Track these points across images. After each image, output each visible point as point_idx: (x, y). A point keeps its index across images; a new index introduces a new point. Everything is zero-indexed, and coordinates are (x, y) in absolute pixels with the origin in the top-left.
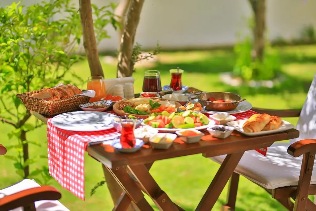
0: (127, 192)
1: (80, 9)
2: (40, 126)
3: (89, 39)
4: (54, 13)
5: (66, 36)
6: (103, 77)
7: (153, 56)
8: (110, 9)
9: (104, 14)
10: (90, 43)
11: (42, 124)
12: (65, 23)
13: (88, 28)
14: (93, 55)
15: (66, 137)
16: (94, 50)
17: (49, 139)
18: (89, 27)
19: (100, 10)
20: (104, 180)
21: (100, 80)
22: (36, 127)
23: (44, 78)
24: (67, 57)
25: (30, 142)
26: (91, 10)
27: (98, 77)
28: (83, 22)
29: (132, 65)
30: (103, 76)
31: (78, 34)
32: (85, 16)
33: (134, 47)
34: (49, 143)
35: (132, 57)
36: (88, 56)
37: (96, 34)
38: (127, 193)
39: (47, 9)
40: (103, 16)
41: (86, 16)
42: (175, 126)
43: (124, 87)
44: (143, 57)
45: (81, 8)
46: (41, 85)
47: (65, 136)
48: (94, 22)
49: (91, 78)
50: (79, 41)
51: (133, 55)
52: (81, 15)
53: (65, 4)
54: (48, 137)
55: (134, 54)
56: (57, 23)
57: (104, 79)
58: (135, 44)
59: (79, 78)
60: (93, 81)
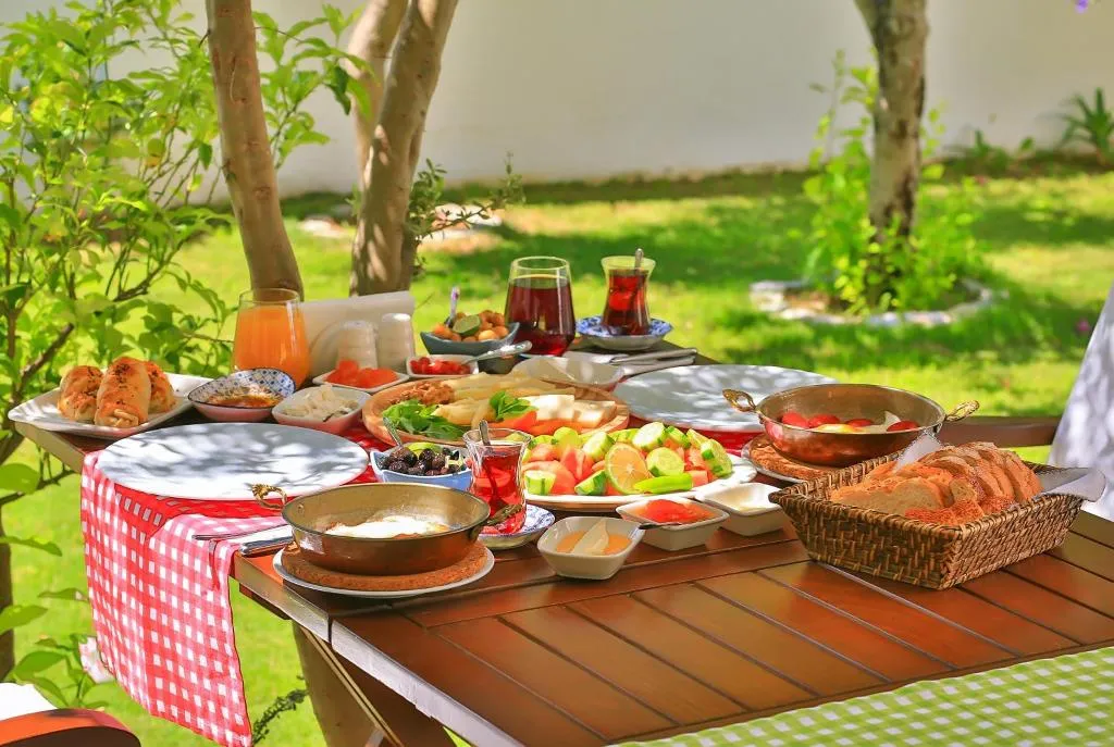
0: (392, 733)
1: (209, 31)
2: (55, 480)
3: (244, 147)
4: (114, 49)
5: (158, 135)
6: (295, 293)
7: (489, 212)
8: (324, 33)
9: (300, 50)
10: (247, 163)
11: (65, 473)
12: (155, 87)
13: (240, 102)
14: (258, 209)
15: (156, 522)
16: (266, 190)
17: (89, 529)
18: (243, 100)
19: (289, 35)
20: (302, 686)
21: (285, 305)
22: (42, 484)
23: (72, 295)
24: (158, 217)
25: (16, 540)
26: (252, 37)
27: (279, 292)
28: (221, 82)
29: (410, 245)
30: (298, 288)
31: (202, 129)
32: (230, 60)
33: (416, 178)
34: (88, 545)
35: (413, 215)
36: (241, 213)
37: (271, 131)
38: (391, 736)
39: (88, 34)
40: (296, 58)
41: (234, 61)
42: (620, 486)
43: (377, 328)
44: (453, 217)
45: (212, 27)
46: (60, 323)
47: (152, 517)
48: (264, 81)
49: (250, 297)
50: (206, 153)
51: (413, 207)
52: (215, 54)
53: (156, 13)
54: (85, 524)
55: (418, 207)
56: (124, 86)
57: (302, 300)
58: (421, 165)
59: (208, 295)
60: (259, 308)
